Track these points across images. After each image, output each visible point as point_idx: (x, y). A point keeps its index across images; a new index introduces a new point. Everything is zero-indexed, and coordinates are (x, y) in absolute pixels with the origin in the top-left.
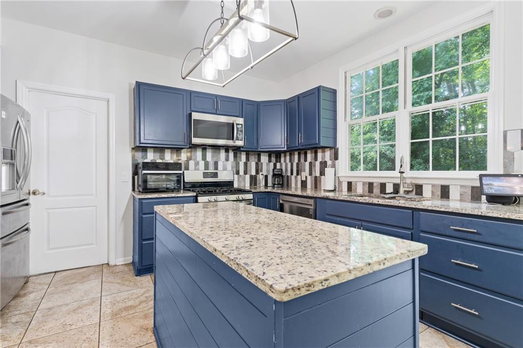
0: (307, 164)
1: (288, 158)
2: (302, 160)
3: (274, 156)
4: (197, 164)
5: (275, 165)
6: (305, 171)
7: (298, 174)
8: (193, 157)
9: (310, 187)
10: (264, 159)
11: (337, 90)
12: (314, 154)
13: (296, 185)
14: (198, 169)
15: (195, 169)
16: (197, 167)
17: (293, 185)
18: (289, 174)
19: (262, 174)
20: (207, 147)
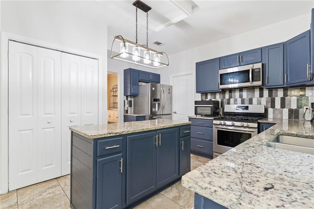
8: (233, 96)
15: (234, 104)
19: (307, 108)
20: (243, 89)
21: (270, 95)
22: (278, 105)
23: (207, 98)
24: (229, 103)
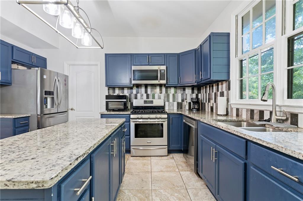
0: (213, 94)
1: (204, 90)
2: (211, 91)
3: (197, 89)
4: (142, 95)
5: (197, 95)
6: (212, 100)
7: (209, 102)
8: (140, 92)
9: (215, 112)
10: (188, 91)
11: (230, 33)
12: (217, 87)
13: (208, 110)
14: (143, 99)
15: (141, 99)
16: (142, 97)
17: (207, 110)
18: (205, 102)
19: (186, 102)
20: (148, 86)
21: (166, 92)
22: (171, 100)
23: (115, 93)
24: (136, 98)
